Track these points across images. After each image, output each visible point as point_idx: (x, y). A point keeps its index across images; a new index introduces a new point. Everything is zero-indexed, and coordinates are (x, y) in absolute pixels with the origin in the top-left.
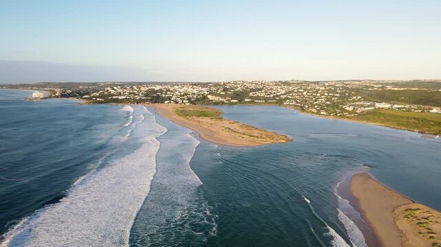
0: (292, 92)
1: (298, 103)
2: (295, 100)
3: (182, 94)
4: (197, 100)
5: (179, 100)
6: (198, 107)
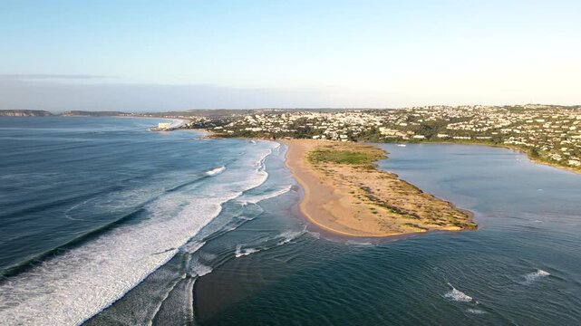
0: (524, 122)
1: (530, 141)
2: (527, 136)
3: (341, 125)
4: (363, 133)
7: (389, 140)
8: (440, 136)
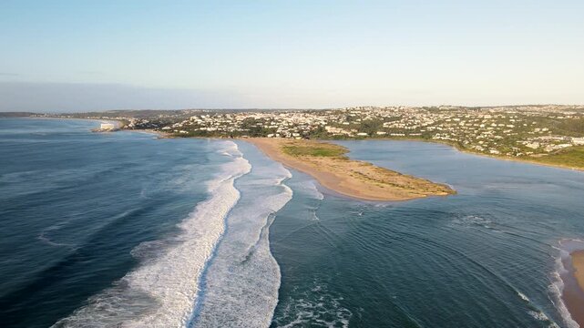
0: (444, 121)
1: (452, 137)
2: (449, 133)
3: (291, 124)
4: (312, 132)
5: (287, 132)
6: (313, 143)
7: (337, 138)
8: (379, 133)
